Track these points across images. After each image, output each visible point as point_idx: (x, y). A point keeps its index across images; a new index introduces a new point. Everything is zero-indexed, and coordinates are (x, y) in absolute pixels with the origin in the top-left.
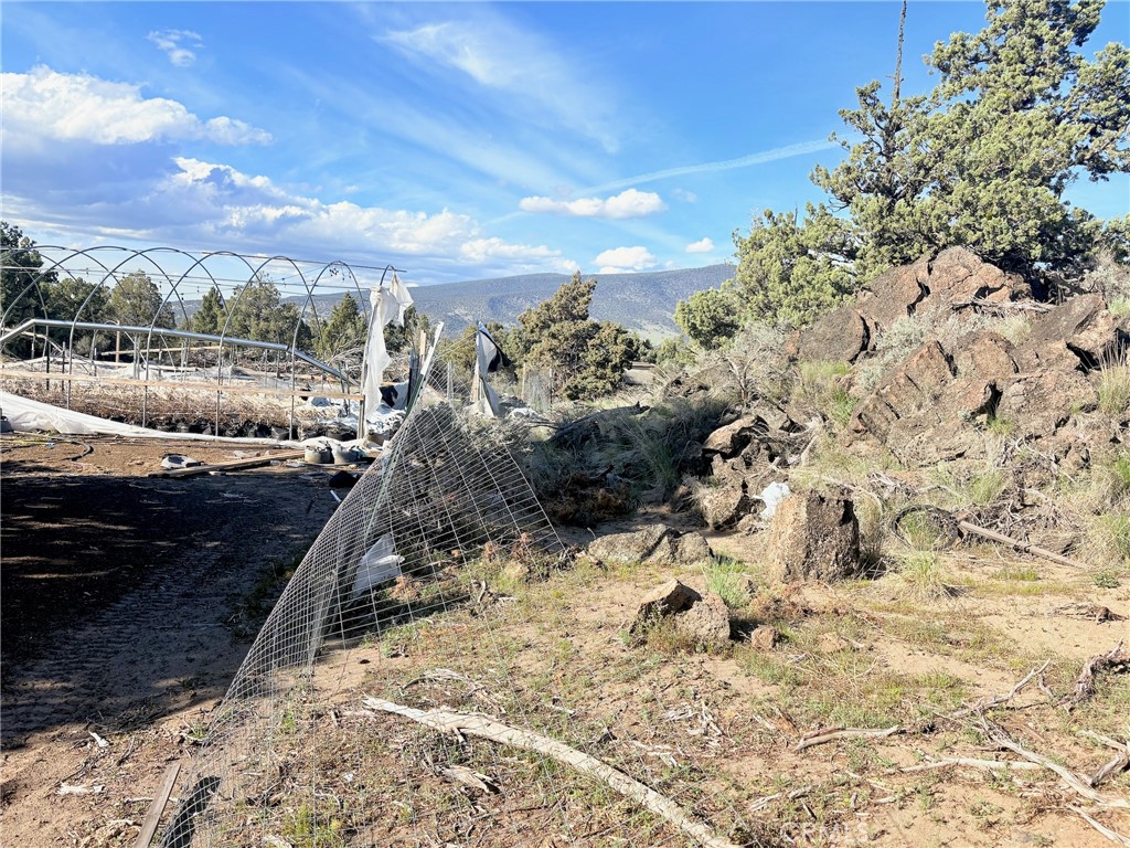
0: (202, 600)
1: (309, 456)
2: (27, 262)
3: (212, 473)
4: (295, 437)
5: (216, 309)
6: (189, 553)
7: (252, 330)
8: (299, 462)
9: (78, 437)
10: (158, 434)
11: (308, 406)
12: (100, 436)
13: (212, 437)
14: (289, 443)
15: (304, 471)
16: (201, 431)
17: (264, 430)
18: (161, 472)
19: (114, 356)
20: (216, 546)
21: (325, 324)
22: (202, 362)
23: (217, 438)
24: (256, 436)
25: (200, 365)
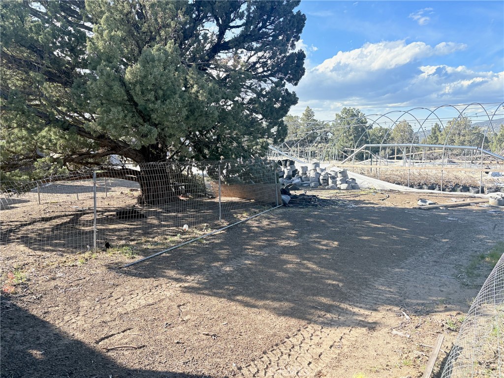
0: (444, 265)
1: (492, 202)
2: (362, 123)
3: (441, 208)
4: (483, 192)
5: (438, 133)
6: (435, 243)
7: (456, 141)
8: (486, 204)
9: (383, 191)
10: (415, 190)
11: (489, 177)
12: (391, 191)
13: (439, 192)
14: (480, 195)
15: (489, 209)
16: (434, 189)
17: (466, 189)
18: (418, 207)
19: (394, 157)
20: (447, 241)
21: (496, 135)
22: (432, 158)
23: (441, 192)
24: (461, 192)
25: (430, 159)
